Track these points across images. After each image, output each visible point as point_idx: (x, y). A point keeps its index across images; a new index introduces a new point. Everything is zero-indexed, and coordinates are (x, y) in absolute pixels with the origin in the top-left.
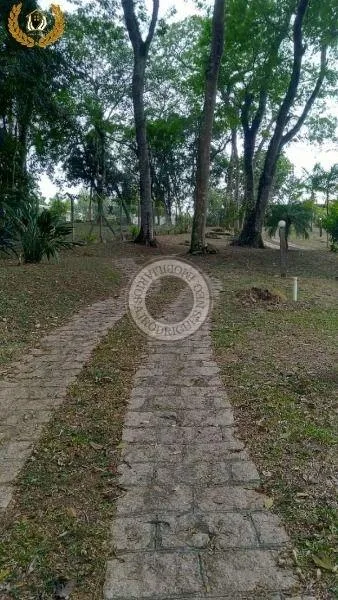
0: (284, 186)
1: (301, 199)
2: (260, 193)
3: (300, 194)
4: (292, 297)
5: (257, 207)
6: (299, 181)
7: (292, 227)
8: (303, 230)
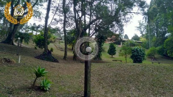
0: (24, 27)
1: (29, 32)
2: (14, 28)
3: (29, 31)
4: (18, 62)
5: (13, 32)
6: (29, 26)
7: (23, 40)
8: (27, 41)
